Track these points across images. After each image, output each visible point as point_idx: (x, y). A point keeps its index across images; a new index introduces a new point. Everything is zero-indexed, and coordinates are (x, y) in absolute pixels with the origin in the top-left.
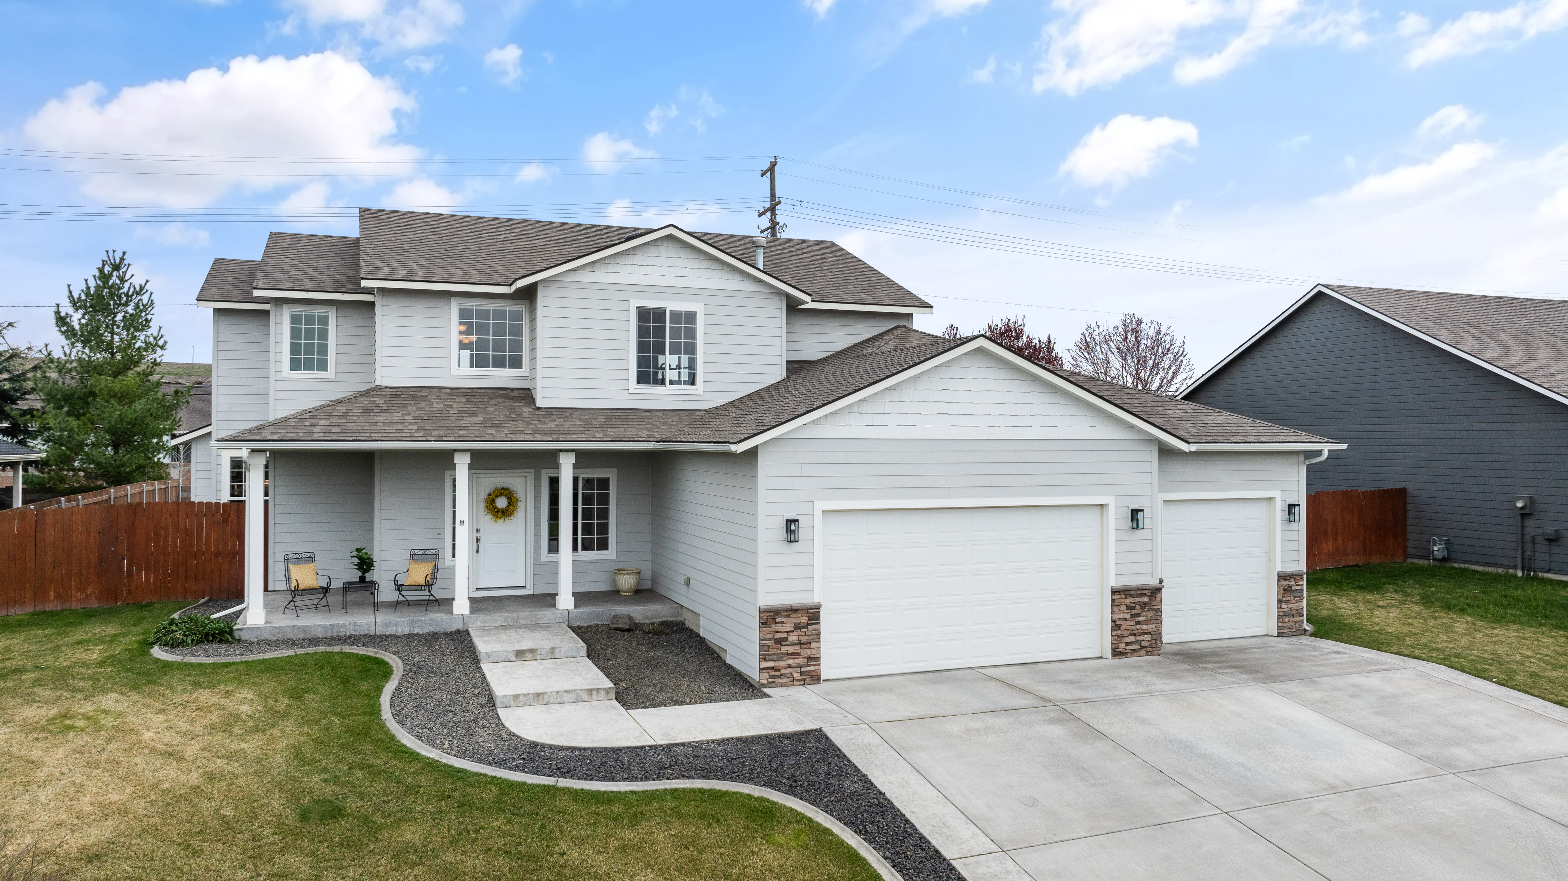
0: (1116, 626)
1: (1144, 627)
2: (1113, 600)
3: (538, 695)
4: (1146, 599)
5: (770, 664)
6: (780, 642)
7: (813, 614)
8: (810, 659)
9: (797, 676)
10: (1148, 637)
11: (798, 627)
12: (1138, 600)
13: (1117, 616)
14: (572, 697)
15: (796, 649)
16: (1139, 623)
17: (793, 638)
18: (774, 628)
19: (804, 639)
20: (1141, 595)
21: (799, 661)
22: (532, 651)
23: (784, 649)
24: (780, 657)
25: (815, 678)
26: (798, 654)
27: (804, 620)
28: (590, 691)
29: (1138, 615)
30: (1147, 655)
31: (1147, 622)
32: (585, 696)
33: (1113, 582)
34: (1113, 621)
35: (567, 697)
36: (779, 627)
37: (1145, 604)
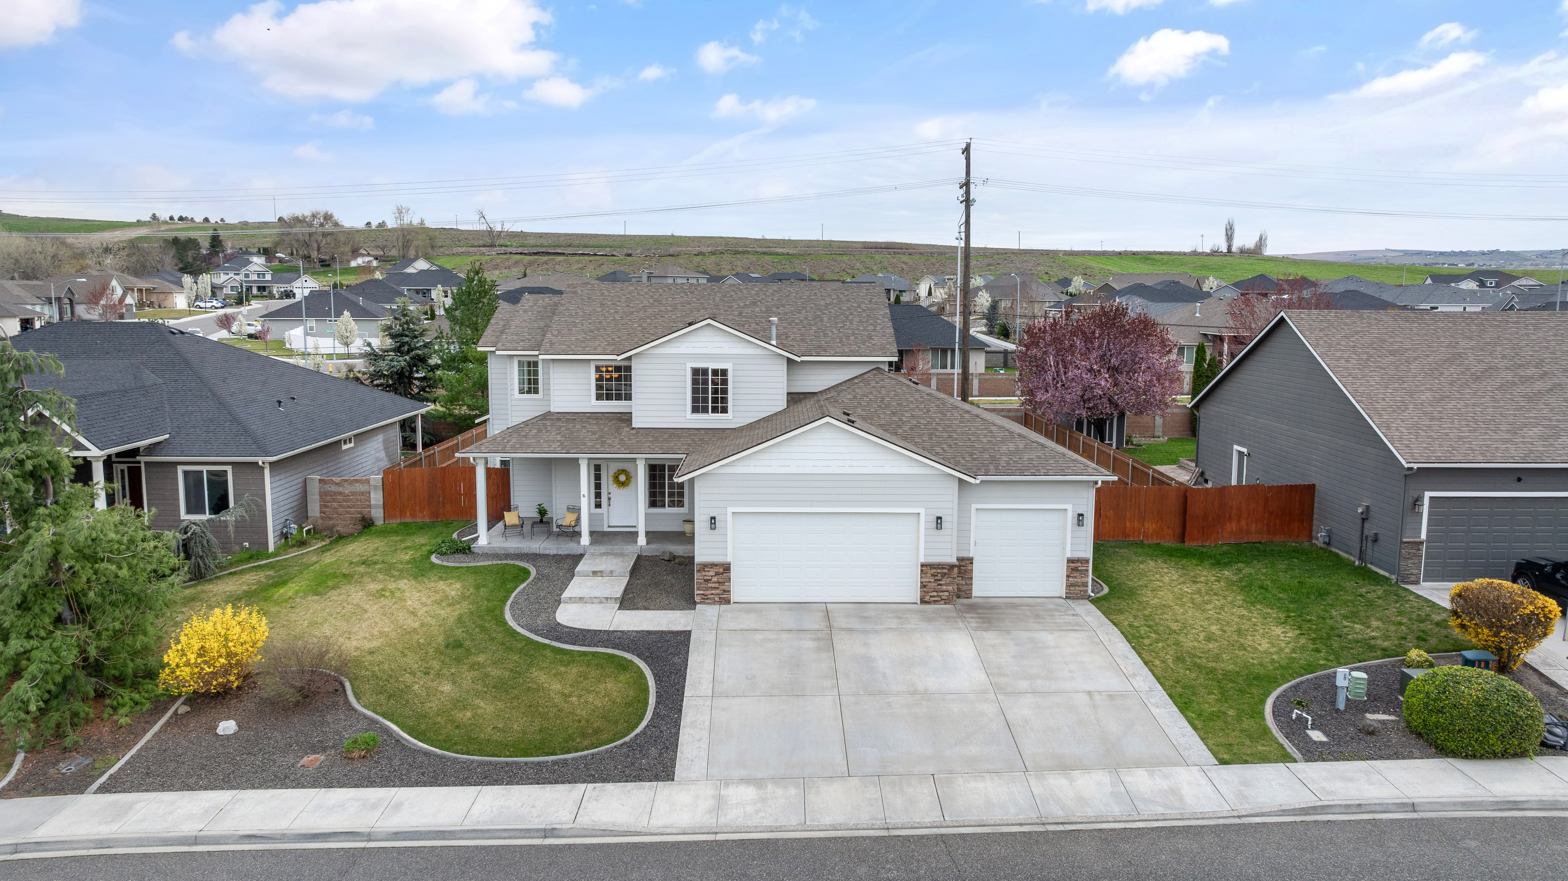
0: (923, 586)
1: (944, 587)
2: (922, 571)
3: (581, 598)
4: (945, 571)
5: (702, 592)
6: (707, 581)
7: (727, 568)
8: (724, 591)
9: (717, 599)
10: (947, 594)
11: (717, 574)
12: (939, 571)
13: (924, 580)
14: (598, 600)
15: (717, 585)
16: (941, 585)
17: (715, 579)
18: (703, 573)
19: (721, 580)
20: (943, 568)
21: (718, 592)
22: (601, 572)
23: (710, 585)
24: (707, 589)
25: (728, 602)
26: (718, 588)
27: (721, 570)
28: (607, 598)
29: (940, 580)
30: (945, 604)
31: (946, 585)
32: (604, 601)
33: (922, 560)
34: (921, 583)
35: (595, 600)
36: (707, 573)
37: (945, 574)
